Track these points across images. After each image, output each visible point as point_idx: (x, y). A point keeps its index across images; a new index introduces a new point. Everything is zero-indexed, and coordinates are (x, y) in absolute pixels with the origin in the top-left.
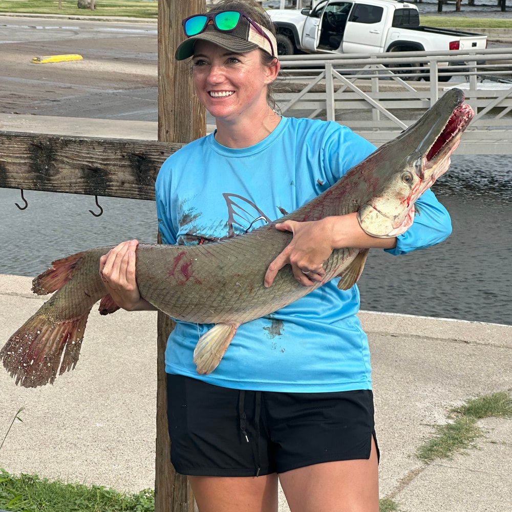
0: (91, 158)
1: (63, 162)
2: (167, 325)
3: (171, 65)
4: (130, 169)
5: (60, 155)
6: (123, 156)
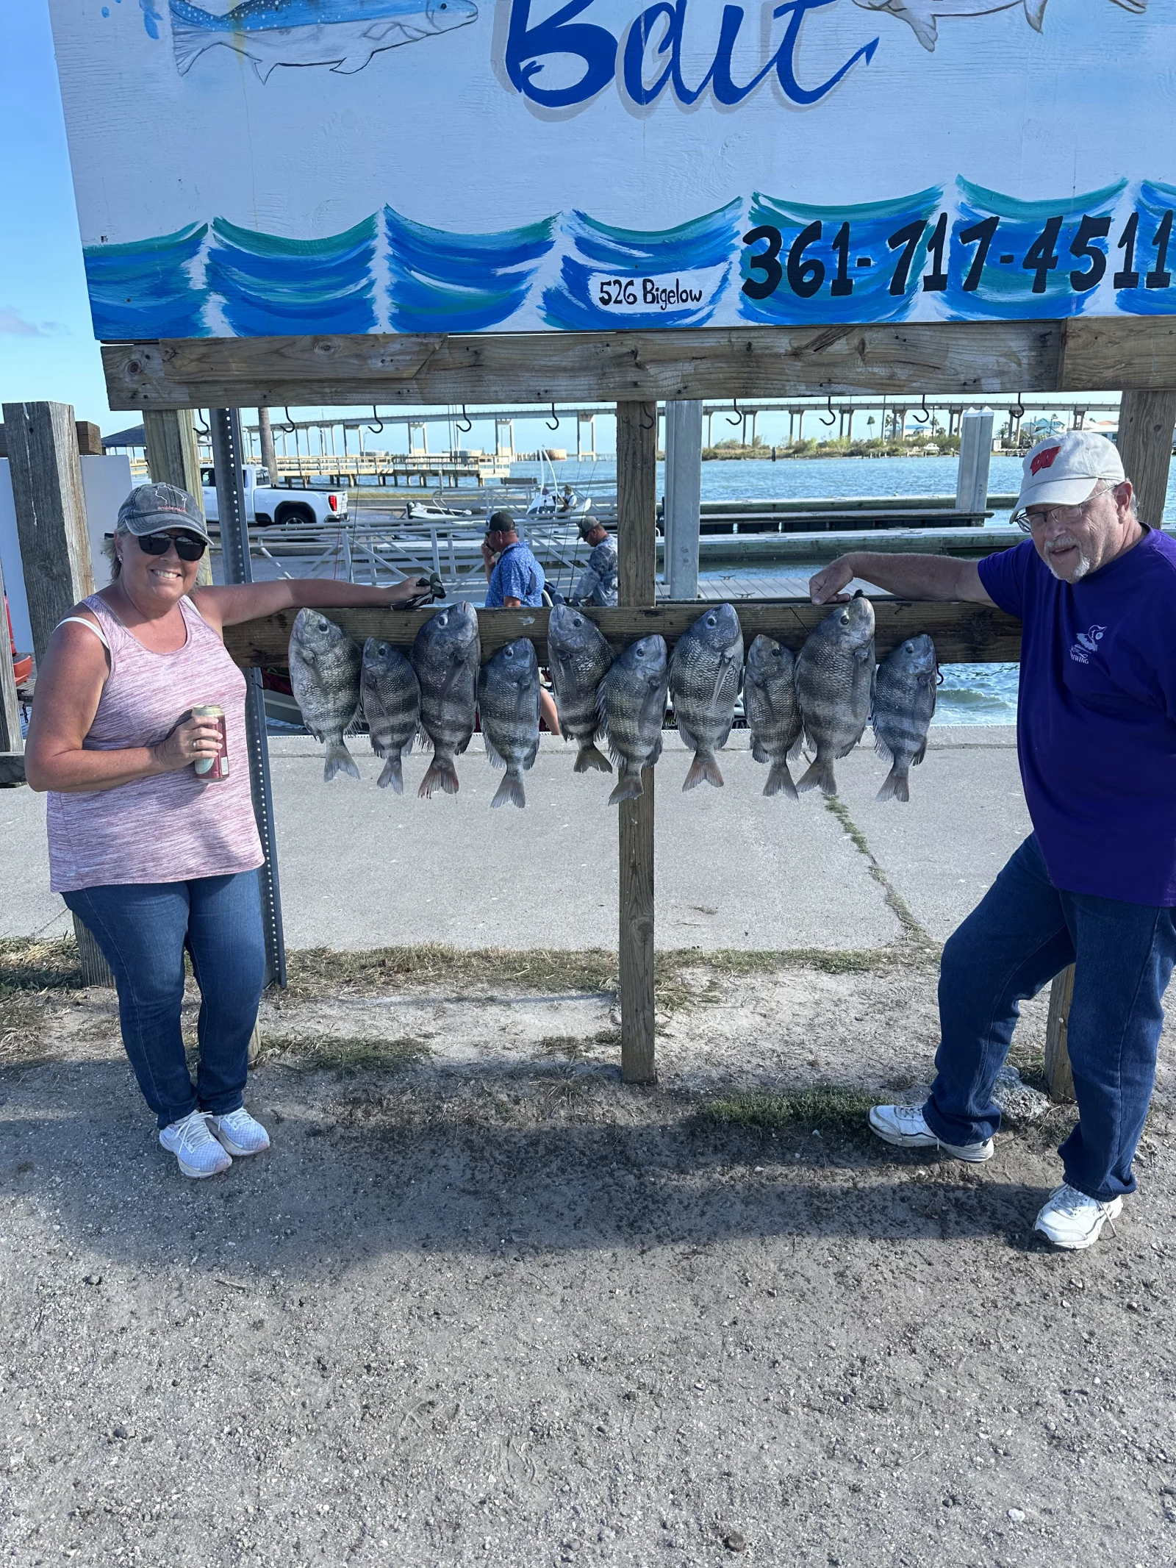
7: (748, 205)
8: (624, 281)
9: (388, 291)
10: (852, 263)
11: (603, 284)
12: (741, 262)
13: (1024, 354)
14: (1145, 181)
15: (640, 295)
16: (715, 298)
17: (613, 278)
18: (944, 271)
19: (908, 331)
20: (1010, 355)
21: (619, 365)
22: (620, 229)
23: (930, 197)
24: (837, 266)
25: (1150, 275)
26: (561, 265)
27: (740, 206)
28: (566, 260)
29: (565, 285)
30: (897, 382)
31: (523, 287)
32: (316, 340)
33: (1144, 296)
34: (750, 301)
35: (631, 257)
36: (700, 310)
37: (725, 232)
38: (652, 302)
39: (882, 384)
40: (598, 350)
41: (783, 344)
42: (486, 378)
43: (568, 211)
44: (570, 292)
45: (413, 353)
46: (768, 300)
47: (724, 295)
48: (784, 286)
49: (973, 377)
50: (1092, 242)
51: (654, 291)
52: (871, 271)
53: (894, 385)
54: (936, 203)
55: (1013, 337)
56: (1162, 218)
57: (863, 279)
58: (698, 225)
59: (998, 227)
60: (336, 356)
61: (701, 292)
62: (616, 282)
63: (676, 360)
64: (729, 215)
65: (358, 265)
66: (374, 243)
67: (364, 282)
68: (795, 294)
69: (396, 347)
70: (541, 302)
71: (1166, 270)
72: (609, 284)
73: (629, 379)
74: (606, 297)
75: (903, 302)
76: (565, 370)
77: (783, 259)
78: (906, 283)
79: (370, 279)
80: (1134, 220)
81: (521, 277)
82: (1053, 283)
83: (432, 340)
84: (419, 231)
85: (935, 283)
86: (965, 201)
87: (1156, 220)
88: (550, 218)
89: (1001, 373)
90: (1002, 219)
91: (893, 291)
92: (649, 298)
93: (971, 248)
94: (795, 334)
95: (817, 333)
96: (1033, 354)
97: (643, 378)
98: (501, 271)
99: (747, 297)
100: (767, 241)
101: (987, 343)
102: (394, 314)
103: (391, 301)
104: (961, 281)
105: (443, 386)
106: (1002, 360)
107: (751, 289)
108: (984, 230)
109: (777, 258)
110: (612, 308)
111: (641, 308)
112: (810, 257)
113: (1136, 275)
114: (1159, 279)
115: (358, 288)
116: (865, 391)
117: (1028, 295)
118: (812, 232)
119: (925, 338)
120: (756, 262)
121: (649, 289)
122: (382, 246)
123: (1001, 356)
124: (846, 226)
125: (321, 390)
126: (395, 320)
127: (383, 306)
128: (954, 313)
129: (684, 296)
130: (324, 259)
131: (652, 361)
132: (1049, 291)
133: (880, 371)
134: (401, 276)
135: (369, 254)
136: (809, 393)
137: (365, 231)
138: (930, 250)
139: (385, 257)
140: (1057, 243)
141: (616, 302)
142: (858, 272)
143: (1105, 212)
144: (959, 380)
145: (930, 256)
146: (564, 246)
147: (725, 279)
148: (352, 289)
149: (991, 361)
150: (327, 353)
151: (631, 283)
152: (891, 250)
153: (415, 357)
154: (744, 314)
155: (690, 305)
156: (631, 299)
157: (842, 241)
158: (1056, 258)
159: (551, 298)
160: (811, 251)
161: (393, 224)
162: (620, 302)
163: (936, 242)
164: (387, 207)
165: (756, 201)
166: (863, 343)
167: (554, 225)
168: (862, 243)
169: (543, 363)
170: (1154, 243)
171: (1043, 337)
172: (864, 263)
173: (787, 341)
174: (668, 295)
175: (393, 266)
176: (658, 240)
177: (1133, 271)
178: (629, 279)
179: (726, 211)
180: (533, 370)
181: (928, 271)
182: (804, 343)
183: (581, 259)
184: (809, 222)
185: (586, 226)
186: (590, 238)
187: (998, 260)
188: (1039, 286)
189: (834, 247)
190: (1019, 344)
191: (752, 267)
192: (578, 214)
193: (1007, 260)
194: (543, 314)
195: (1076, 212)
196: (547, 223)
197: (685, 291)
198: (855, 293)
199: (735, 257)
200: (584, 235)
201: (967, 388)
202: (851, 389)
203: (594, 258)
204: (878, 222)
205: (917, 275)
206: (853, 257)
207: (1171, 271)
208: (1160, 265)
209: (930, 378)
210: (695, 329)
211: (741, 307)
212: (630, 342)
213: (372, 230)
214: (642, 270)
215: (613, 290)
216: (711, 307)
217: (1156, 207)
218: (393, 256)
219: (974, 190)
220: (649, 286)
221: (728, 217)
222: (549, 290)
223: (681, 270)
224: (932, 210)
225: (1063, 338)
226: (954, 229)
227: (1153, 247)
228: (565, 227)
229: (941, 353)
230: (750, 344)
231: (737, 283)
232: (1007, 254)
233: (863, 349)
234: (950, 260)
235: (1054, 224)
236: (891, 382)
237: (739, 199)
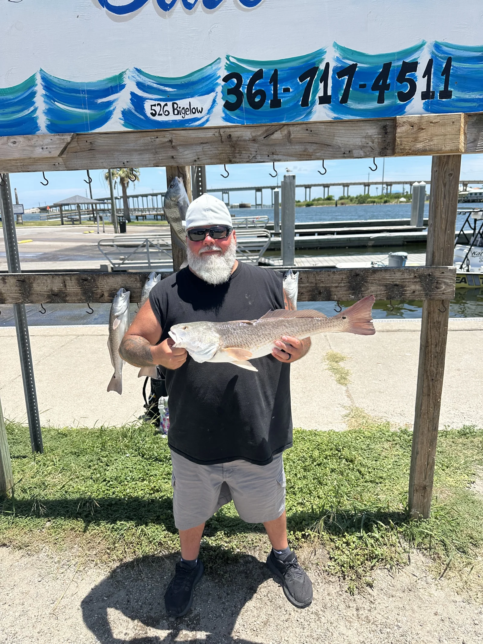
0: (392, 279)
1: (372, 283)
2: (431, 366)
3: (444, 222)
4: (419, 283)
5: (370, 279)
6: (415, 277)
7: (224, 62)
8: (163, 104)
9: (44, 113)
10: (280, 91)
11: (151, 106)
12: (222, 92)
13: (375, 136)
14: (436, 42)
15: (171, 111)
16: (210, 111)
17: (157, 103)
18: (329, 93)
19: (312, 126)
20: (367, 137)
21: (164, 147)
22: (159, 77)
23: (320, 53)
24: (272, 92)
25: (441, 93)
26: (130, 97)
27: (220, 62)
28: (132, 94)
29: (132, 107)
30: (308, 154)
31: (112, 108)
32: (8, 139)
33: (438, 103)
34: (228, 112)
35: (165, 92)
36: (202, 118)
37: (213, 76)
38: (178, 114)
39: (301, 155)
40: (152, 140)
41: (247, 134)
42: (97, 156)
43: (132, 69)
44: (136, 111)
45: (57, 144)
46: (237, 111)
47: (214, 110)
48: (245, 104)
49: (348, 150)
50: (408, 75)
51: (178, 109)
52: (291, 94)
53: (307, 155)
54: (323, 57)
55: (370, 128)
56: (446, 61)
57: (286, 99)
58: (199, 73)
59: (357, 69)
60: (19, 146)
61: (202, 108)
62: (158, 104)
63: (192, 144)
64: (214, 67)
65: (29, 100)
66: (36, 88)
67: (32, 109)
68: (251, 108)
69: (47, 140)
70: (121, 116)
71: (449, 89)
72: (155, 105)
73: (169, 155)
74: (154, 112)
75: (309, 110)
76: (136, 150)
77: (244, 90)
78: (310, 100)
79: (35, 107)
80: (430, 63)
81: (109, 103)
82: (389, 98)
83: (66, 137)
84: (58, 82)
85: (324, 100)
86: (338, 55)
87: (443, 62)
88: (123, 72)
89: (362, 147)
90: (359, 65)
91: (303, 105)
92: (176, 112)
93: (343, 81)
94: (253, 129)
95: (265, 128)
96: (380, 136)
97: (176, 154)
98: (100, 101)
99: (226, 110)
100: (235, 80)
101: (355, 132)
102: (48, 125)
103: (45, 118)
104: (339, 98)
105: (75, 160)
106: (364, 140)
107: (228, 106)
108: (349, 71)
109: (241, 89)
110: (157, 118)
111: (172, 117)
112: (258, 88)
113: (433, 93)
114: (446, 94)
115: (29, 112)
116: (291, 158)
117: (375, 105)
118: (258, 75)
119: (322, 130)
120: (230, 92)
121: (175, 108)
122: (40, 90)
123: (363, 138)
124: (276, 71)
125: (16, 164)
126: (49, 127)
127: (42, 121)
128: (336, 115)
129: (194, 111)
130: (12, 98)
131: (180, 145)
132: (386, 102)
133: (298, 148)
134: (50, 104)
135: (33, 94)
136: (262, 160)
137: (31, 82)
138: (321, 83)
139: (41, 96)
140: (389, 76)
141: (159, 115)
142: (283, 95)
143: (415, 59)
144: (341, 151)
145: (321, 85)
146: (131, 87)
147: (214, 101)
148: (26, 112)
149: (358, 141)
150: (15, 145)
151: (166, 105)
152: (300, 83)
153: (58, 146)
154: (226, 119)
155: (197, 115)
156: (167, 113)
157: (274, 79)
158: (389, 84)
159: (126, 114)
160: (259, 85)
161: (44, 79)
162: (161, 115)
163: (324, 78)
164: (41, 70)
165: (228, 59)
166: (289, 133)
167: (125, 76)
168: (285, 80)
169: (124, 147)
170: (442, 75)
171: (385, 127)
172: (286, 90)
173: (249, 133)
174: (186, 110)
175: (46, 100)
176: (178, 82)
177: (431, 90)
178: (165, 103)
179: (213, 65)
180: (120, 151)
181: (321, 93)
182: (259, 134)
183: (140, 93)
184: (256, 70)
185: (141, 76)
186: (144, 82)
187: (358, 87)
188: (381, 100)
189: (270, 82)
190: (372, 131)
191: (228, 94)
192: (137, 69)
193: (363, 86)
194: (122, 122)
195: (398, 60)
196: (121, 75)
197: (194, 108)
198: (283, 106)
199: (219, 89)
200: (141, 80)
201: (345, 155)
202: (285, 157)
203: (147, 92)
204: (291, 69)
205: (315, 96)
206: (281, 88)
207: (452, 90)
208: (446, 86)
209: (325, 151)
210: (200, 128)
211: (224, 115)
212: (168, 136)
213: (35, 82)
214: (172, 98)
215: (157, 109)
216: (208, 116)
217: (443, 55)
218: (46, 95)
219: (343, 50)
220: (175, 106)
221: (214, 68)
222: (124, 110)
223: (192, 97)
224: (322, 60)
225: (395, 127)
226: (333, 71)
227: (442, 77)
228: (130, 76)
229: (331, 137)
230: (230, 135)
231: (221, 103)
232: (363, 83)
233: (290, 136)
234: (332, 87)
235: (387, 67)
236: (305, 153)
237: (219, 58)
